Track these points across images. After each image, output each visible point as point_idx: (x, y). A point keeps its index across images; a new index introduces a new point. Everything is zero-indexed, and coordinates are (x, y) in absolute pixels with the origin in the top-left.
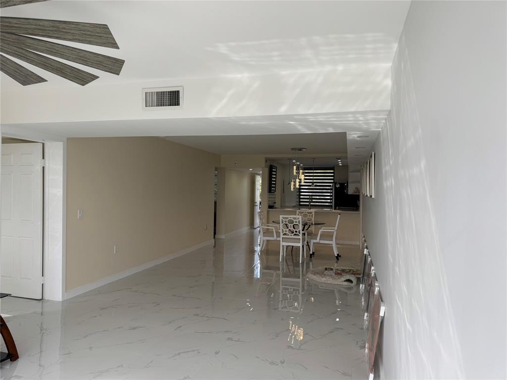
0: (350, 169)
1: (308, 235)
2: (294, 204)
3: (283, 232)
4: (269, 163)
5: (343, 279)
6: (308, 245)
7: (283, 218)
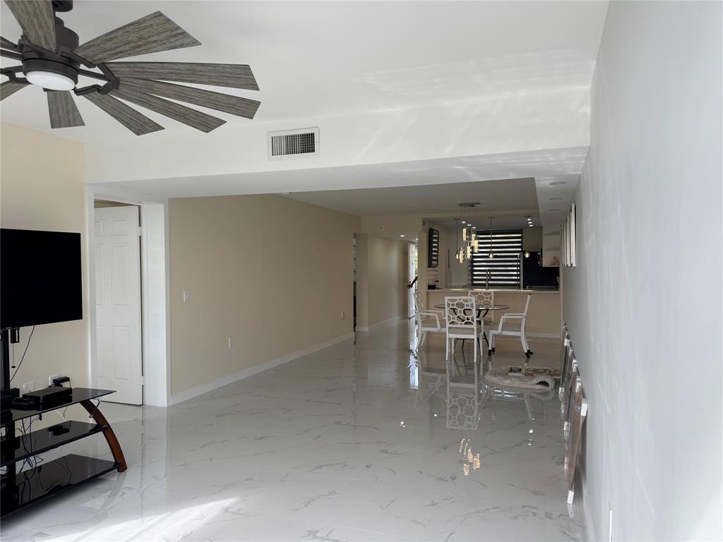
0: (545, 231)
1: (484, 324)
2: (466, 284)
3: (449, 320)
4: (427, 227)
5: (535, 381)
6: (486, 338)
7: (449, 300)
